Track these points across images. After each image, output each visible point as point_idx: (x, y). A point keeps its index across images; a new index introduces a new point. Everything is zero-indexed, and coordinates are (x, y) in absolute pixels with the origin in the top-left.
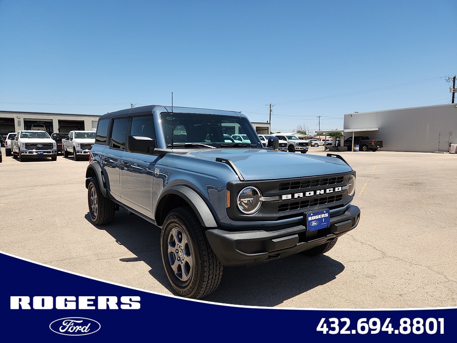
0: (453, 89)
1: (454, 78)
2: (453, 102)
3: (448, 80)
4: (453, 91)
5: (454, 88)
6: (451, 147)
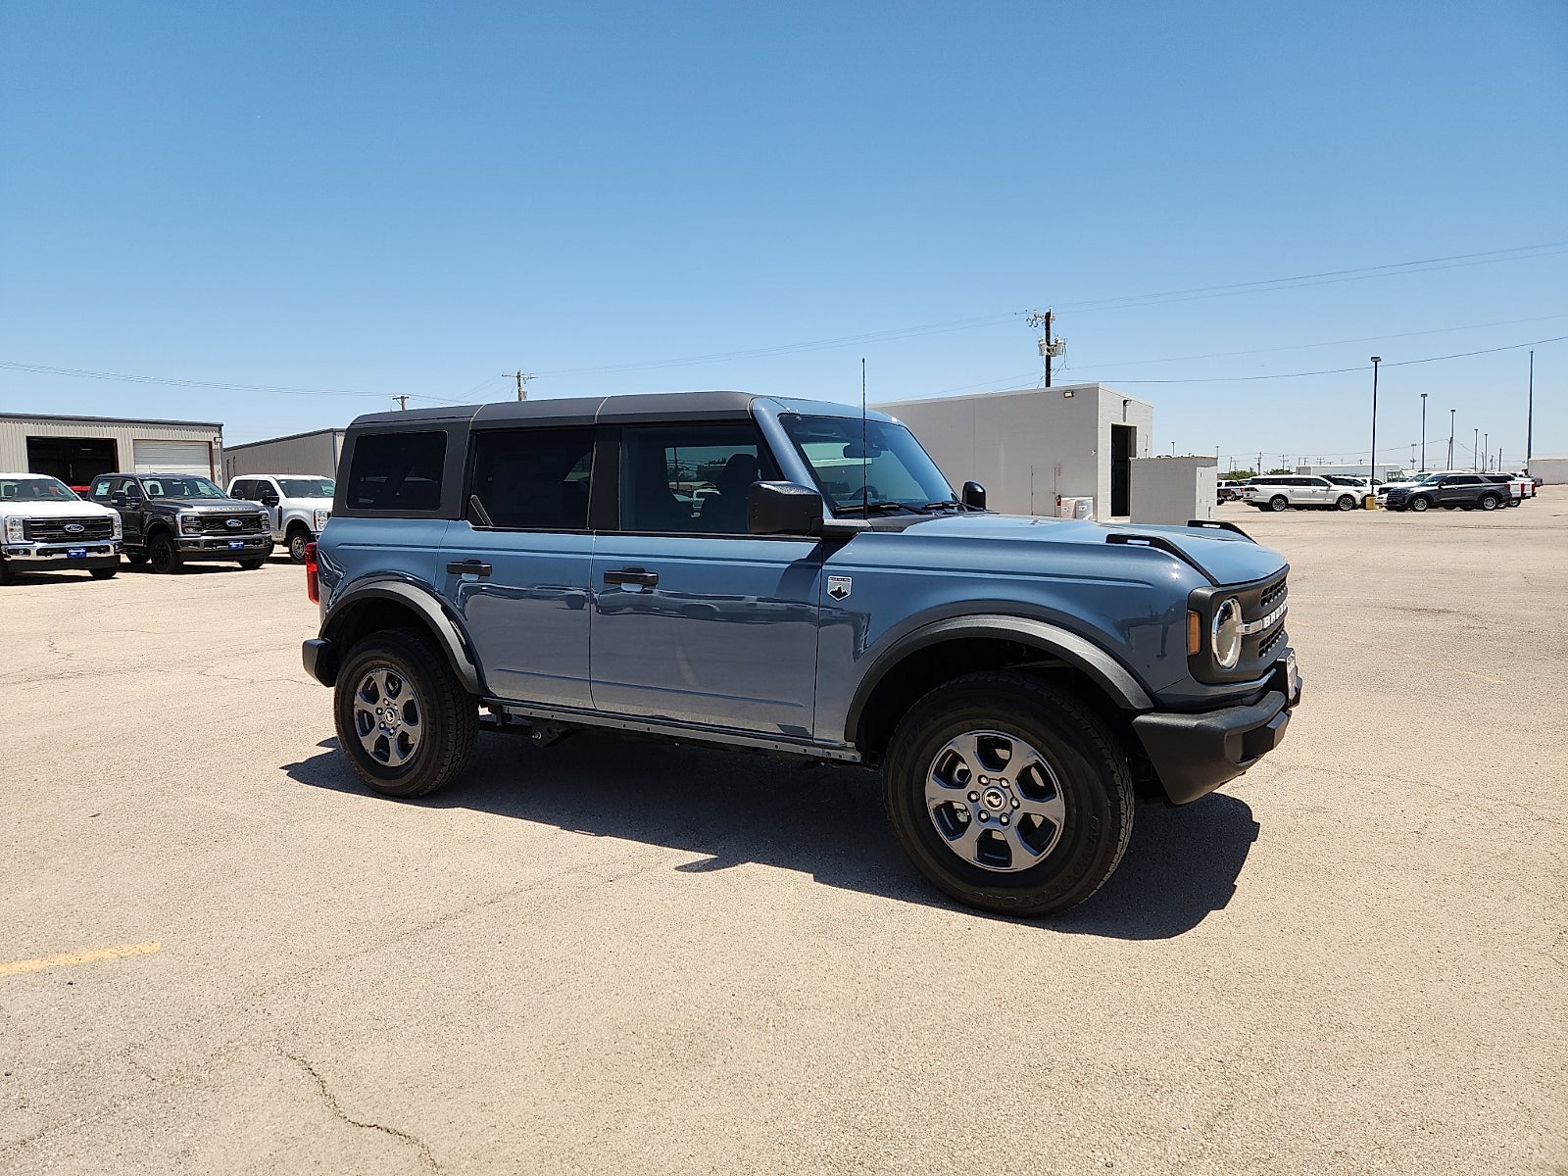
0: (1047, 346)
1: (1048, 315)
2: (1048, 384)
3: (1032, 322)
4: (1045, 353)
5: (1048, 343)
6: (1063, 506)
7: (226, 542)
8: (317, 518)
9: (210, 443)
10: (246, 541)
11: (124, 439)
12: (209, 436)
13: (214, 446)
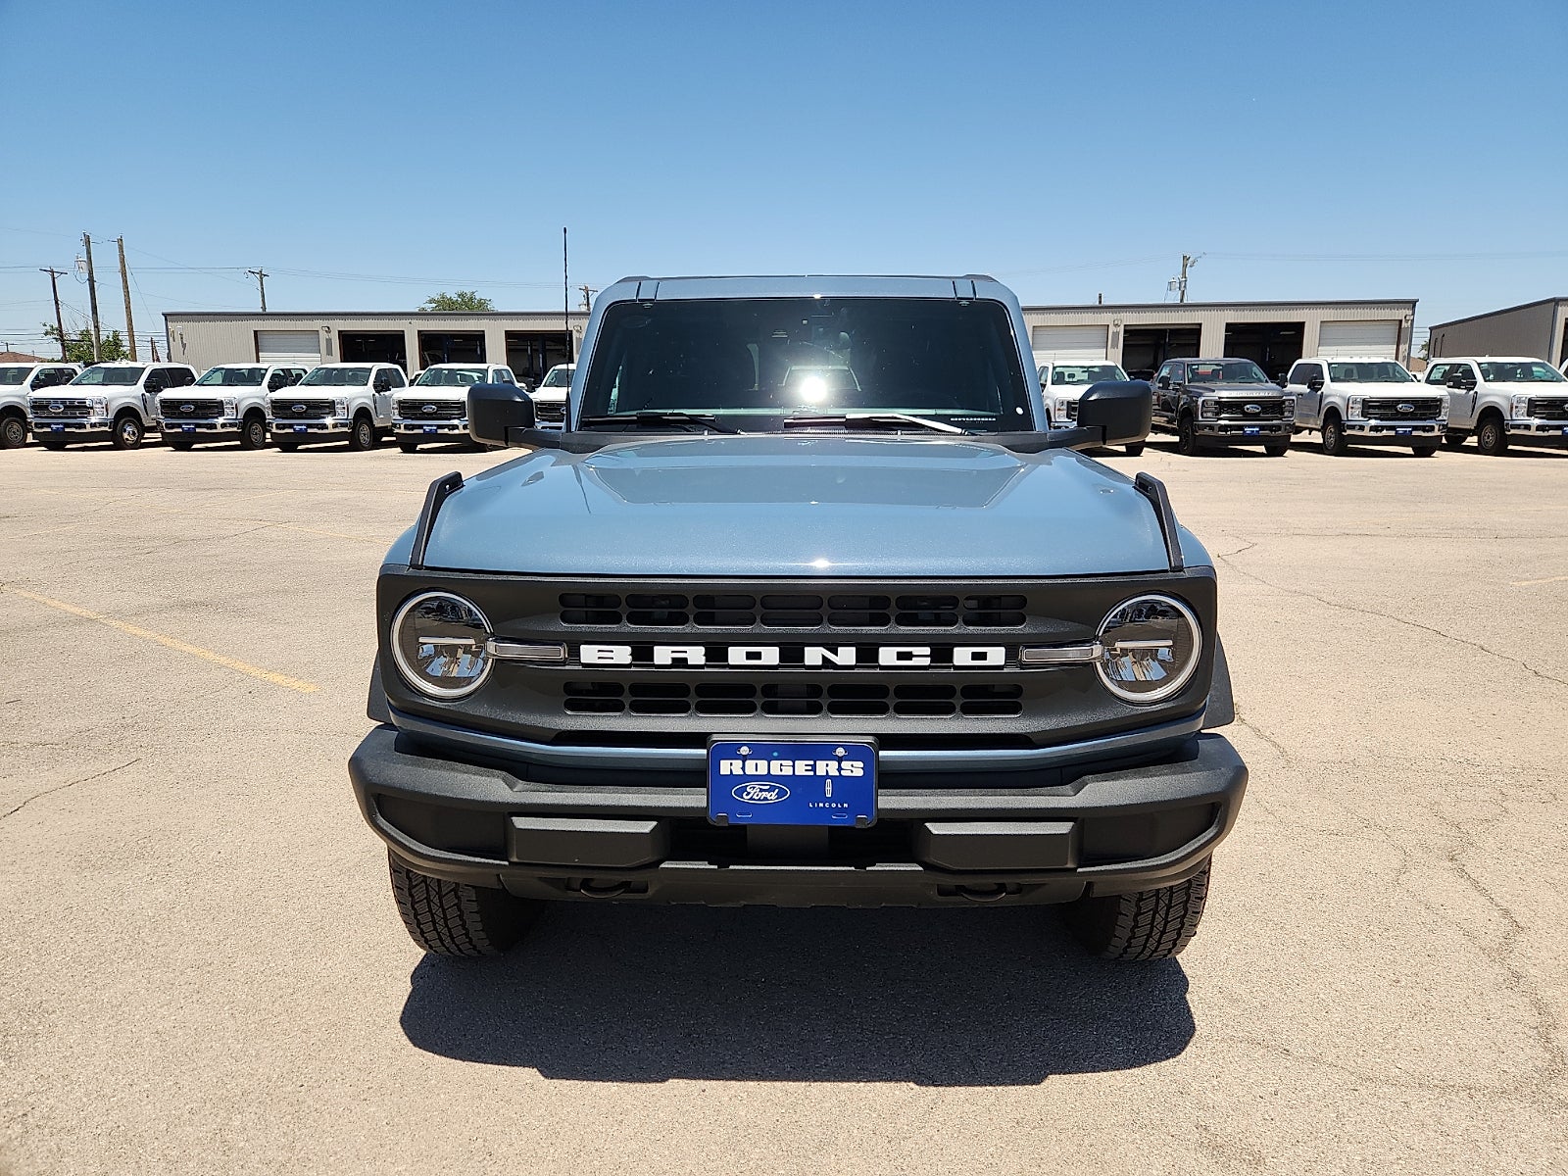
7: (1241, 428)
8: (1350, 405)
9: (1401, 321)
10: (1262, 428)
11: (1311, 320)
12: (1399, 314)
13: (1404, 324)
